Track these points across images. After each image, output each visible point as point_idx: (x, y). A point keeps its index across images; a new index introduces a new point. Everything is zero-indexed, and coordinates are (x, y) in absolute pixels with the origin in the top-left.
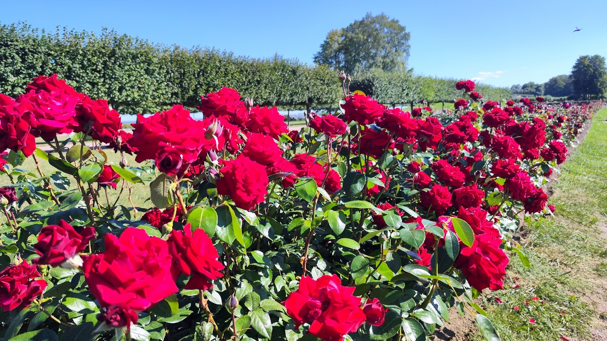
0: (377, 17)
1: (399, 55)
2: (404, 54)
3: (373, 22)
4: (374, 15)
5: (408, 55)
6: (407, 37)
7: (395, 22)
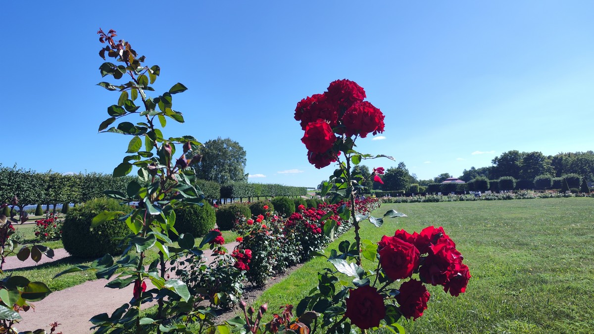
0: (225, 140)
1: (240, 165)
2: (243, 164)
3: (223, 142)
4: (223, 139)
5: (245, 165)
6: (244, 153)
7: (236, 143)
